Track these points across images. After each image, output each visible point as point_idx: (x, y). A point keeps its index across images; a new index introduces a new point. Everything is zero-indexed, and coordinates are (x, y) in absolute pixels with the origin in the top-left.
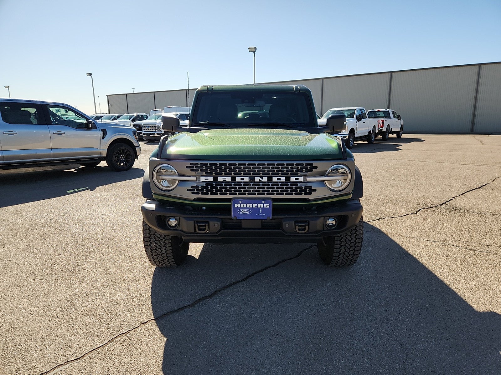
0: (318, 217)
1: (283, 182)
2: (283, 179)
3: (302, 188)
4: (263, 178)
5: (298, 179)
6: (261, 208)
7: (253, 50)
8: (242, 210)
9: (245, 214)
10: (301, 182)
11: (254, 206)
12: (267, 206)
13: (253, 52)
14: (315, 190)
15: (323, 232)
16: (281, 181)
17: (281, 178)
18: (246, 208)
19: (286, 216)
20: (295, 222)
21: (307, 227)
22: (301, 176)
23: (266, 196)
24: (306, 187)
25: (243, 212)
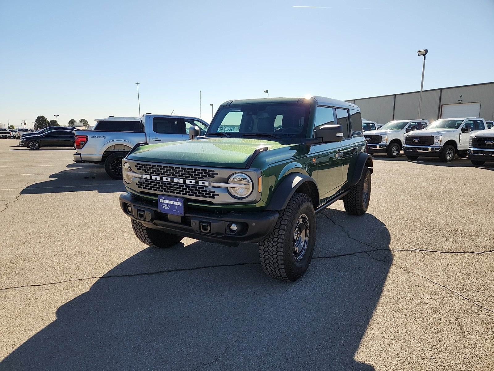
0: (218, 220)
1: (194, 185)
2: (194, 182)
3: (206, 191)
4: (180, 179)
5: (204, 183)
6: (176, 205)
7: (424, 53)
8: (164, 205)
9: (165, 209)
10: (207, 186)
11: (172, 203)
12: (180, 204)
13: (423, 55)
14: (218, 195)
15: (225, 235)
16: (192, 183)
17: (192, 181)
18: (167, 204)
19: (195, 216)
20: (200, 222)
21: (209, 228)
22: (207, 181)
23: (181, 195)
24: (210, 192)
25: (165, 206)
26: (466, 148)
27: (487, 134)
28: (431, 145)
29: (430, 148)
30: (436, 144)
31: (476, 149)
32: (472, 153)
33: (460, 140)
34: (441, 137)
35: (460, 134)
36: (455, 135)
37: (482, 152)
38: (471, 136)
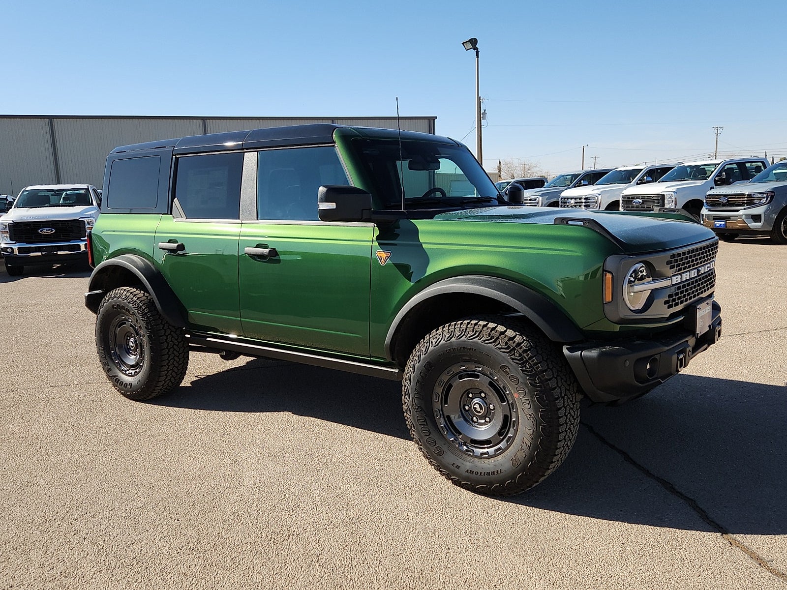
32: (16, 253)
37: (37, 249)
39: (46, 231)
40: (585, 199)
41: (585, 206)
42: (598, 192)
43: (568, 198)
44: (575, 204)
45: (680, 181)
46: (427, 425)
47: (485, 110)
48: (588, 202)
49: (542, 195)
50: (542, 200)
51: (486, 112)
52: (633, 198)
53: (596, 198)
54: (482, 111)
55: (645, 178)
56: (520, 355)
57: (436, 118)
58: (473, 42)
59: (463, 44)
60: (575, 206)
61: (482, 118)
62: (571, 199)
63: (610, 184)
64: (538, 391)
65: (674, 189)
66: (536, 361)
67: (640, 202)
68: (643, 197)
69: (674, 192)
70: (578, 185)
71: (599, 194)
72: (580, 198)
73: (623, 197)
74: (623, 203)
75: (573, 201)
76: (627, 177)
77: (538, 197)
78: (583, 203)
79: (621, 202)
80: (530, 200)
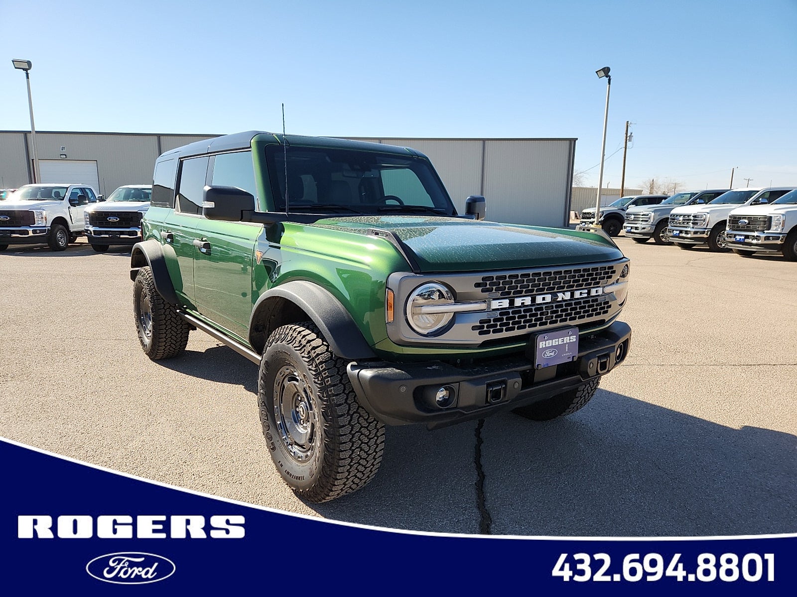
2: (585, 294)
3: (601, 304)
4: (566, 293)
5: (597, 291)
7: (26, 67)
10: (599, 295)
12: (573, 339)
13: (24, 69)
14: (611, 306)
17: (583, 291)
22: (600, 287)
23: (568, 322)
26: (83, 229)
27: (108, 208)
28: (31, 226)
29: (30, 230)
30: (39, 224)
31: (97, 229)
32: (93, 234)
33: (71, 217)
34: (44, 213)
35: (69, 208)
36: (61, 209)
37: (106, 233)
38: (85, 210)
39: (112, 219)
40: (693, 216)
41: (692, 223)
42: (708, 210)
43: (677, 215)
44: (683, 221)
45: (794, 204)
46: (267, 420)
47: (631, 133)
48: (697, 220)
49: (655, 211)
50: (654, 216)
51: (632, 135)
52: (740, 218)
53: (705, 216)
54: (629, 134)
55: (761, 199)
56: (316, 366)
57: (577, 139)
58: (606, 71)
59: (597, 72)
60: (683, 222)
61: (628, 141)
62: (680, 216)
63: (723, 203)
64: (324, 405)
65: (783, 212)
66: (327, 374)
67: (746, 223)
68: (749, 218)
69: (783, 215)
70: (694, 203)
71: (708, 213)
72: (688, 216)
73: (730, 217)
74: (729, 222)
75: (681, 218)
76: (742, 197)
77: (651, 212)
78: (691, 220)
79: (728, 221)
80: (642, 215)
